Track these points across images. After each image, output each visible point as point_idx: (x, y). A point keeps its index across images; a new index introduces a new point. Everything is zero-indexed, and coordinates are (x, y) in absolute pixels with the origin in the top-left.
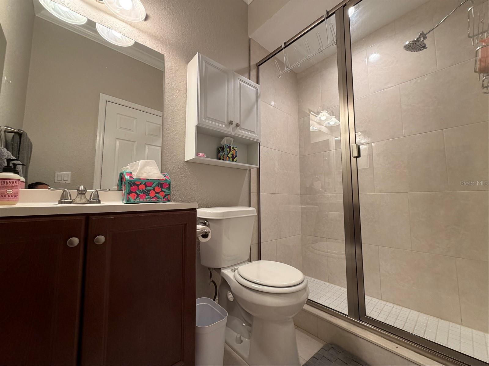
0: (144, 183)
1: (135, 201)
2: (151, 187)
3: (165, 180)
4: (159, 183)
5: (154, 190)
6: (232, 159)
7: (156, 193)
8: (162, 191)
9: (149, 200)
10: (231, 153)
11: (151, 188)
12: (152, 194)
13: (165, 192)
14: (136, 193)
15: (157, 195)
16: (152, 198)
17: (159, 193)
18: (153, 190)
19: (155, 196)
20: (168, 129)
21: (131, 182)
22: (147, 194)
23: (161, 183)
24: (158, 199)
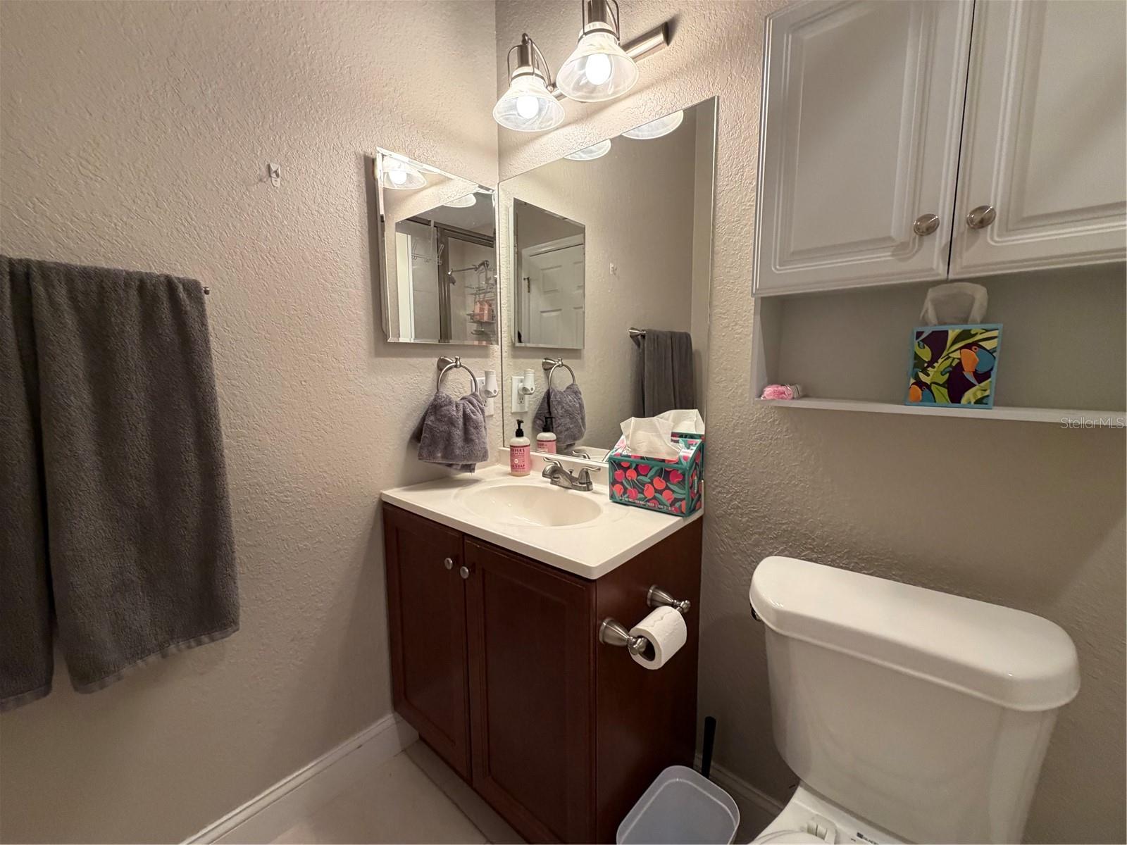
0: (634, 466)
1: (621, 500)
2: (646, 476)
3: (677, 463)
4: (662, 469)
5: (651, 483)
6: (945, 391)
7: (657, 491)
8: (667, 488)
9: (643, 503)
10: (941, 364)
11: (646, 479)
12: (649, 493)
13: (673, 491)
14: (622, 484)
15: (657, 495)
16: (648, 501)
17: (661, 492)
18: (649, 483)
19: (655, 498)
20: (724, 314)
21: (614, 462)
22: (640, 490)
23: (665, 470)
24: (660, 504)
